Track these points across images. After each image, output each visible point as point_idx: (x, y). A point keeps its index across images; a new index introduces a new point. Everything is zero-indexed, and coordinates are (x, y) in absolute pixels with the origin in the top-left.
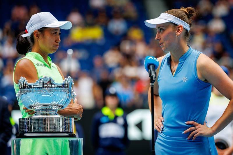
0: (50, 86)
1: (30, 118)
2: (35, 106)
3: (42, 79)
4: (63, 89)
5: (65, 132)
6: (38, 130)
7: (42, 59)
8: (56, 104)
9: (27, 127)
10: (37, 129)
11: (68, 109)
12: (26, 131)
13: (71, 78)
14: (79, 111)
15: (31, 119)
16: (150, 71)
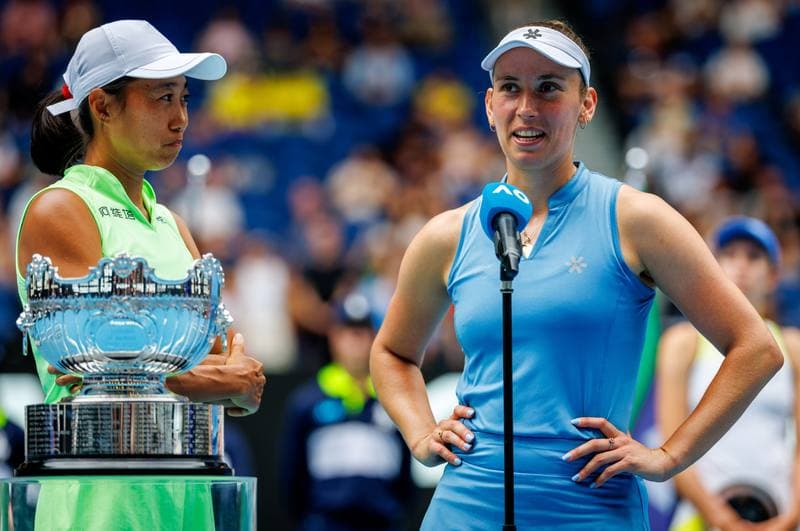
0: (140, 287)
1: (65, 404)
2: (85, 361)
3: (111, 265)
4: (185, 299)
5: (192, 456)
6: (94, 446)
7: (121, 191)
8: (162, 352)
9: (56, 436)
10: (91, 443)
11: (211, 372)
12: (53, 450)
13: (214, 260)
14: (250, 380)
15: (69, 408)
16: (501, 236)
